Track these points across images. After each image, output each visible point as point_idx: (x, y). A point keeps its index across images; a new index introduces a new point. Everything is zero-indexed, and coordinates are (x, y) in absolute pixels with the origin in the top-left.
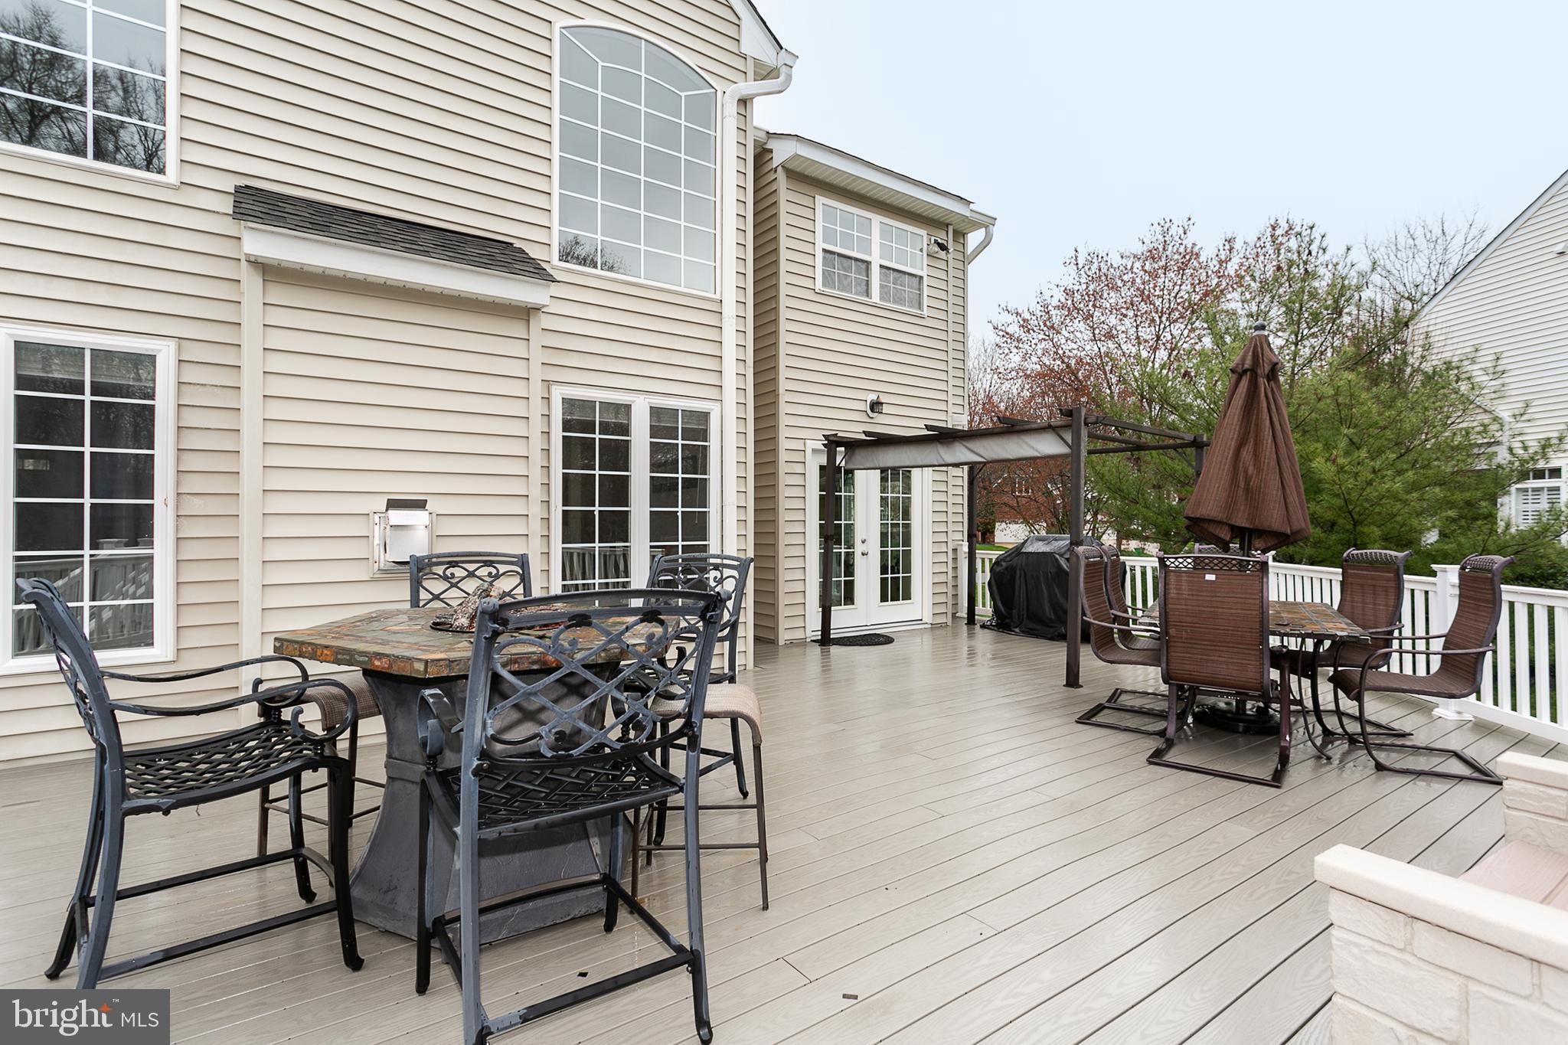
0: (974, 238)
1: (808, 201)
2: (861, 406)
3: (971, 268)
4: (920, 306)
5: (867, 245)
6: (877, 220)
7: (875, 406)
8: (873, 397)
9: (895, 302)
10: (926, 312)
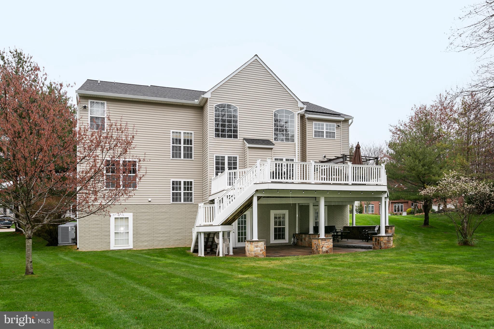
0: (350, 121)
1: (311, 123)
2: (322, 157)
3: (350, 127)
4: (335, 138)
5: (323, 129)
6: (325, 124)
7: (325, 157)
8: (324, 155)
9: (329, 137)
10: (336, 138)
